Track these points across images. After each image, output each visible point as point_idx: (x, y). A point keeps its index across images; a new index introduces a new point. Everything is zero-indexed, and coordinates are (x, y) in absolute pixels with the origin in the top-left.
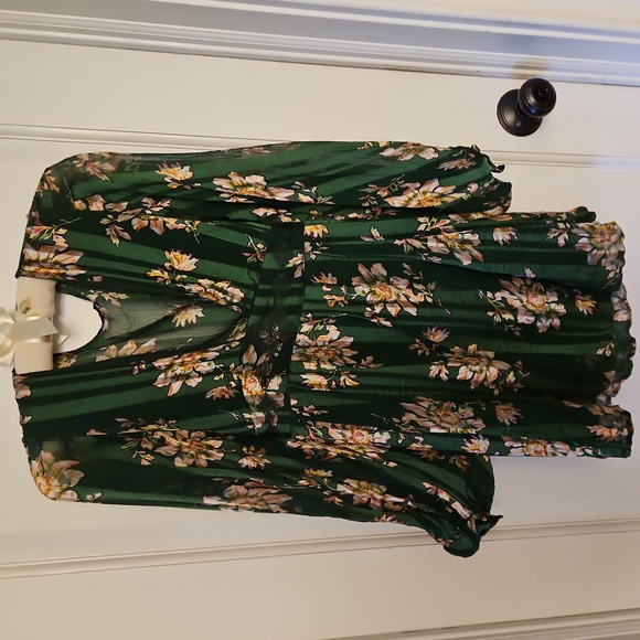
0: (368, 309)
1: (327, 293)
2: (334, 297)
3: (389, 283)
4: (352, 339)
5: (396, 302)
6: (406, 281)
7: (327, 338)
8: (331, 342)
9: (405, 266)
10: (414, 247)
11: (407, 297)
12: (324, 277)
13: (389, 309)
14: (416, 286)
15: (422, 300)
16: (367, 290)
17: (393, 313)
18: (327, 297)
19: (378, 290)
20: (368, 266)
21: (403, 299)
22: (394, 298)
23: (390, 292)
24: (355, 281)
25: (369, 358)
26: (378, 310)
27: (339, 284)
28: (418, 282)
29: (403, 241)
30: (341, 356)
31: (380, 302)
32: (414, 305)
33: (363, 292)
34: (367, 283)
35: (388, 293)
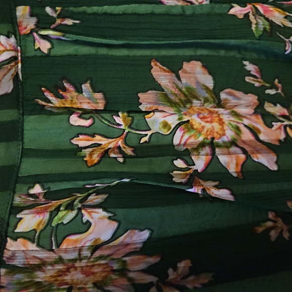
0: (179, 163)
1: (81, 131)
2: (98, 139)
3: (220, 104)
4: (146, 234)
5: (233, 143)
6: (252, 99)
7: (86, 239)
8: (95, 248)
9: (249, 67)
10: (271, 23)
11: (254, 132)
12: (71, 93)
13: (223, 159)
14: (269, 108)
15: (282, 136)
16: (173, 121)
17: (233, 169)
18: (81, 142)
19: (196, 121)
20: (174, 67)
21: (247, 135)
22: (230, 134)
23: (221, 122)
24: (146, 100)
25: (183, 265)
26: (200, 163)
27: (111, 109)
28: (274, 100)
29: (248, 8)
30: (123, 272)
31: (202, 145)
32: (270, 147)
33: (166, 125)
34: (172, 104)
35: (216, 126)
